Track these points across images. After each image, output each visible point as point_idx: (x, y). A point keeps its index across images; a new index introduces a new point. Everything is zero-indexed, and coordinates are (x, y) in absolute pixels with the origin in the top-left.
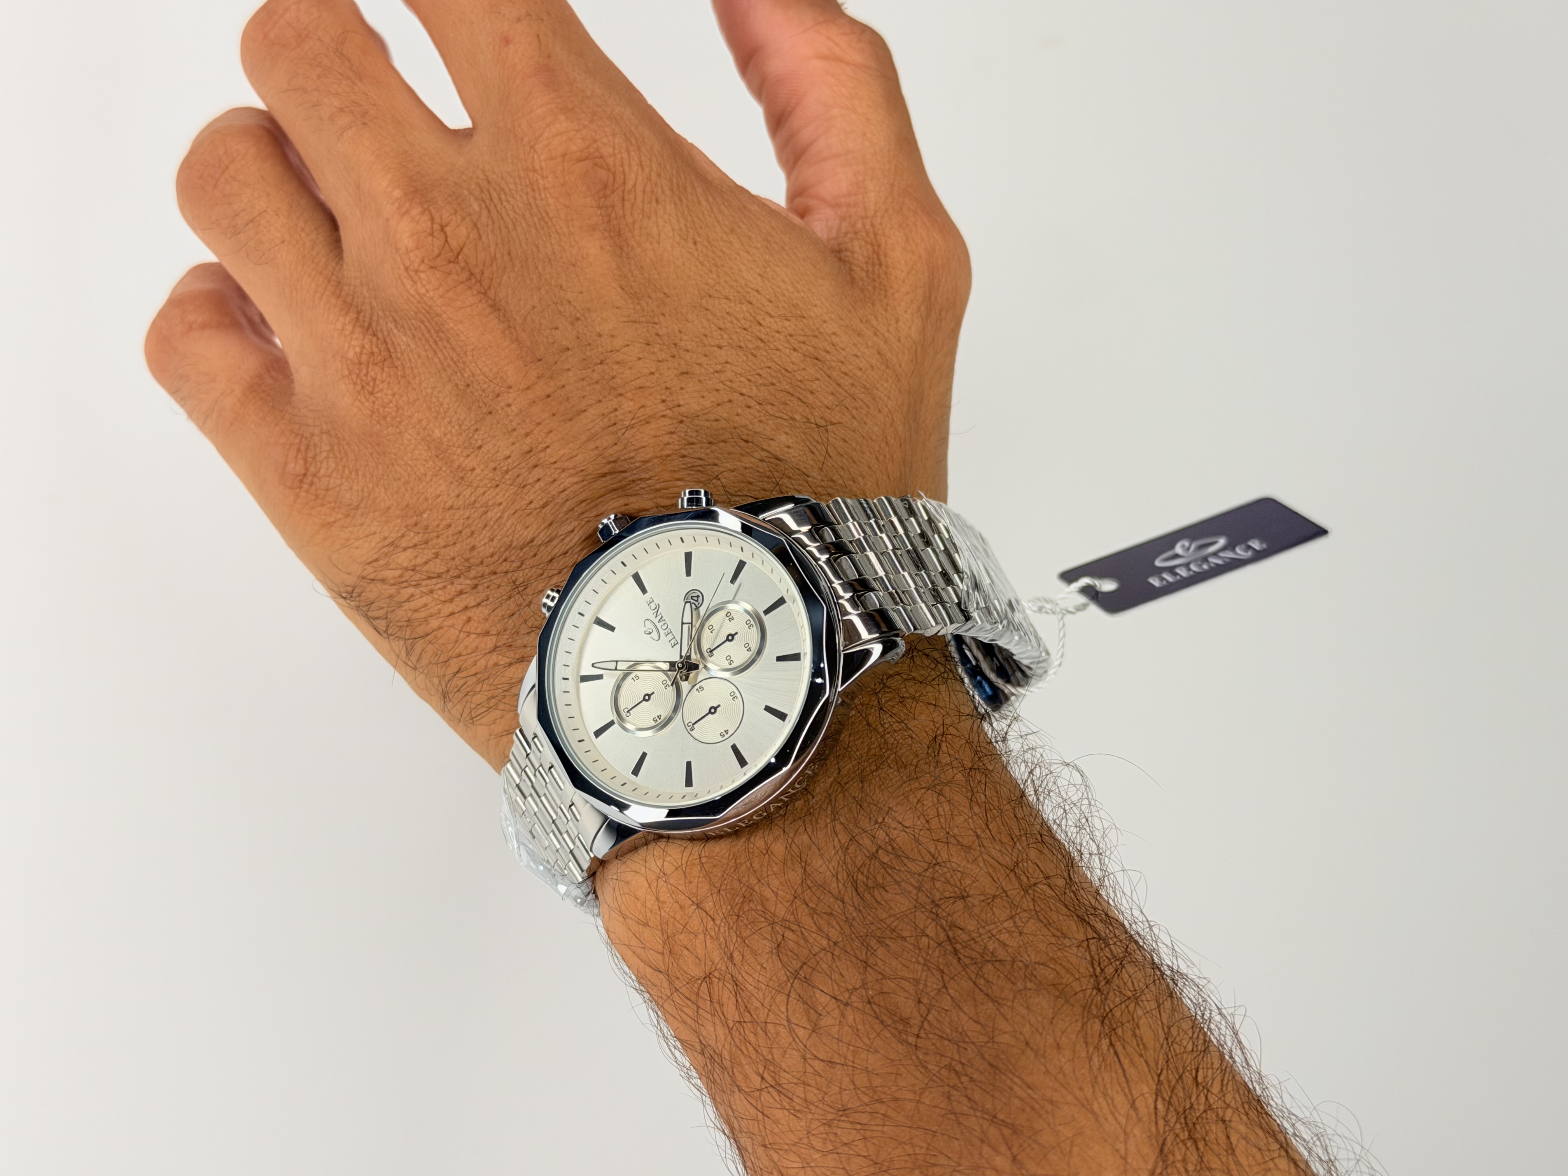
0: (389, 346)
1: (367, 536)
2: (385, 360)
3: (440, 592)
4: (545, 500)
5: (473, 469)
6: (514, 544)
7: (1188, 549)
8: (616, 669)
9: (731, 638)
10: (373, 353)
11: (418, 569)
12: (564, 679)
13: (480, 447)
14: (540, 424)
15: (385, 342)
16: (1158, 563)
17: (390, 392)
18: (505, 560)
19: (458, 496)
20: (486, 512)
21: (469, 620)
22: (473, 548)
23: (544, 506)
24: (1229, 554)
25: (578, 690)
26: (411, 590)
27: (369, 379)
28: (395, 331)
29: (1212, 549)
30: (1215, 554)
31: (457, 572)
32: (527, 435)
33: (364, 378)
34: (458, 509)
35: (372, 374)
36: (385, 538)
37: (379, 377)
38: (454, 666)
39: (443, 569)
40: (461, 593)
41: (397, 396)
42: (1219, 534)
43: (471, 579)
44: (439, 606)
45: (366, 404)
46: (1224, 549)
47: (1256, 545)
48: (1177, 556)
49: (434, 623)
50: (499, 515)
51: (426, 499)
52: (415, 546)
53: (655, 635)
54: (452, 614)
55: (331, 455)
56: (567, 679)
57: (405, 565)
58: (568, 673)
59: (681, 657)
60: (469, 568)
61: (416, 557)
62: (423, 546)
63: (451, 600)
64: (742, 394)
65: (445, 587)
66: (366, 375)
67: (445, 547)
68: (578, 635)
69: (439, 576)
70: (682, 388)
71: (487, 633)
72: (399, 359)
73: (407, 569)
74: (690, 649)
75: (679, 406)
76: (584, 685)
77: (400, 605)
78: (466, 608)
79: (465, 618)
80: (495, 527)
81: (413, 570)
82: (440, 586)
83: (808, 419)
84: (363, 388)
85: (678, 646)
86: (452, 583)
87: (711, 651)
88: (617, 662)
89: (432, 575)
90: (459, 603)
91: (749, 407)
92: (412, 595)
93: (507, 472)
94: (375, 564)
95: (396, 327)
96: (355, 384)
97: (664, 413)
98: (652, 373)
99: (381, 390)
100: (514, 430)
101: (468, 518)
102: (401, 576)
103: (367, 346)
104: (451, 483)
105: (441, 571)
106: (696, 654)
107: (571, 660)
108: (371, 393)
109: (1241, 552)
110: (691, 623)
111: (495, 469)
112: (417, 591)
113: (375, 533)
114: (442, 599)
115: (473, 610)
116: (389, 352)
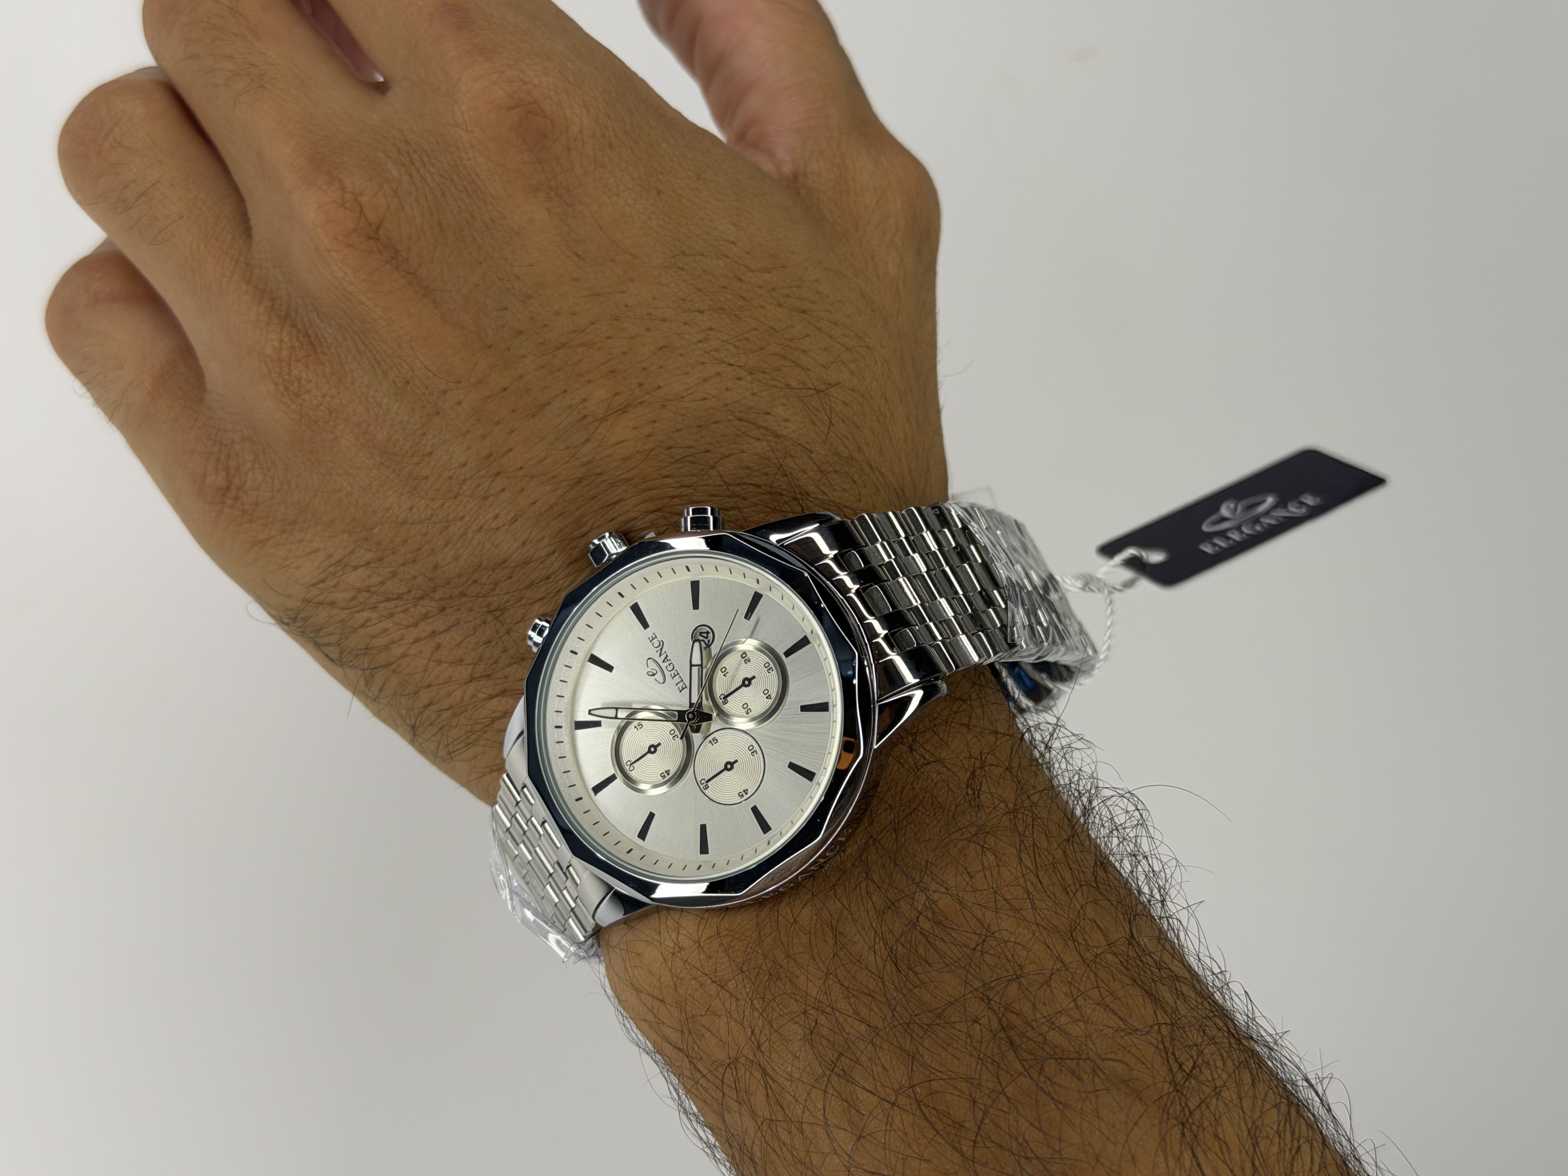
0: (313, 339)
1: (310, 553)
2: (309, 356)
3: (402, 615)
4: (513, 514)
5: (427, 478)
6: (484, 564)
7: (1236, 509)
8: (616, 718)
9: (747, 682)
10: (294, 348)
11: (372, 589)
12: (557, 727)
13: (430, 454)
14: (498, 423)
15: (307, 334)
16: (1206, 528)
17: (319, 394)
18: (475, 581)
19: (411, 509)
20: (447, 527)
21: (438, 647)
22: (436, 567)
23: (514, 520)
24: (1281, 513)
25: (573, 740)
26: (366, 614)
27: (293, 379)
28: (319, 322)
29: (1262, 508)
30: (1267, 513)
31: (419, 593)
32: (484, 437)
33: (286, 377)
34: (413, 523)
35: (295, 372)
36: (331, 556)
37: (304, 376)
38: (424, 697)
39: (403, 589)
40: (426, 616)
41: (328, 398)
42: (1268, 491)
43: (438, 601)
44: (402, 631)
45: (293, 407)
46: (1275, 507)
47: (1310, 500)
48: (1224, 519)
49: (398, 651)
50: (462, 530)
51: (375, 512)
52: (368, 564)
53: (659, 676)
54: (417, 640)
55: (257, 466)
56: (560, 727)
57: (358, 585)
58: (562, 720)
59: (691, 705)
60: (434, 590)
61: (370, 576)
62: (377, 564)
63: (416, 625)
64: (731, 365)
65: (407, 610)
66: (289, 374)
67: (404, 565)
68: (570, 676)
69: (399, 597)
70: (661, 367)
71: (461, 661)
72: (325, 354)
73: (360, 590)
74: (700, 697)
75: (659, 387)
76: (580, 733)
77: (355, 630)
78: (434, 633)
79: (433, 644)
80: (459, 544)
81: (368, 591)
82: (402, 608)
83: (804, 383)
84: (286, 389)
85: (687, 691)
86: (415, 605)
87: (726, 697)
88: (617, 709)
89: (391, 596)
90: (425, 628)
91: (740, 379)
92: (369, 620)
93: (465, 480)
94: (322, 585)
95: (319, 317)
96: (277, 384)
97: (643, 399)
98: (624, 353)
99: (309, 391)
100: (468, 431)
101: (426, 534)
102: (354, 598)
103: (286, 339)
104: (401, 494)
105: (401, 591)
106: (707, 699)
107: (563, 704)
108: (297, 395)
109: (1294, 510)
110: (701, 665)
111: (450, 478)
112: (375, 615)
113: (318, 550)
114: (405, 623)
115: (442, 636)
116: (313, 345)
